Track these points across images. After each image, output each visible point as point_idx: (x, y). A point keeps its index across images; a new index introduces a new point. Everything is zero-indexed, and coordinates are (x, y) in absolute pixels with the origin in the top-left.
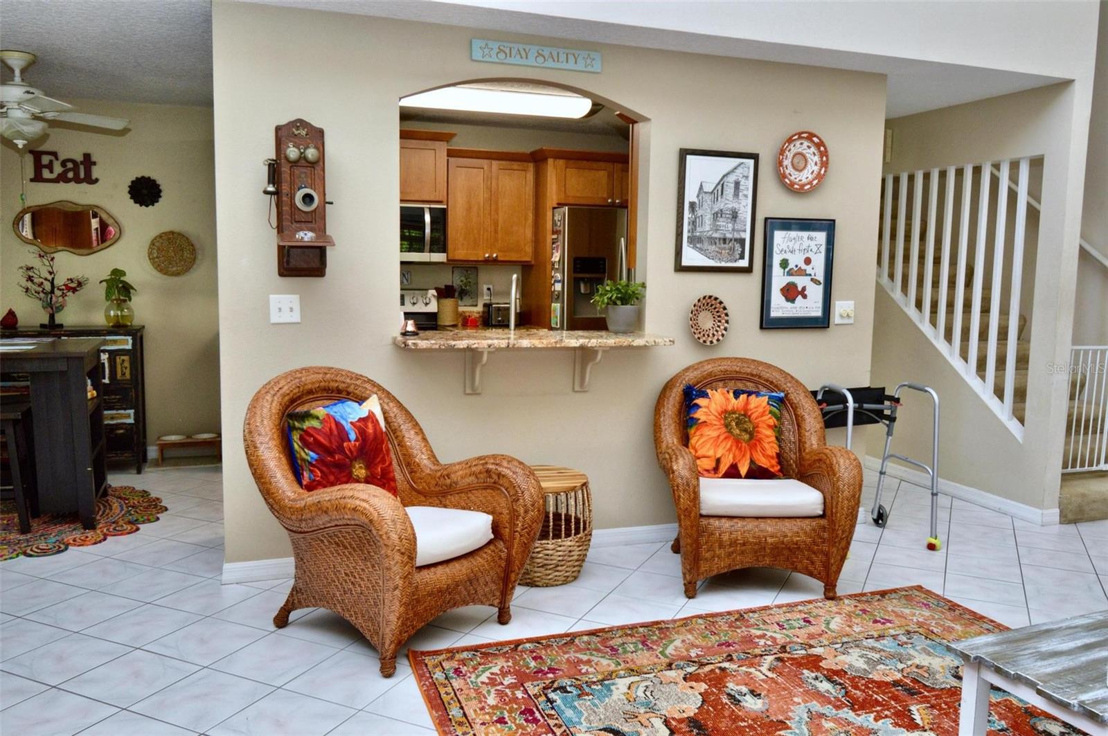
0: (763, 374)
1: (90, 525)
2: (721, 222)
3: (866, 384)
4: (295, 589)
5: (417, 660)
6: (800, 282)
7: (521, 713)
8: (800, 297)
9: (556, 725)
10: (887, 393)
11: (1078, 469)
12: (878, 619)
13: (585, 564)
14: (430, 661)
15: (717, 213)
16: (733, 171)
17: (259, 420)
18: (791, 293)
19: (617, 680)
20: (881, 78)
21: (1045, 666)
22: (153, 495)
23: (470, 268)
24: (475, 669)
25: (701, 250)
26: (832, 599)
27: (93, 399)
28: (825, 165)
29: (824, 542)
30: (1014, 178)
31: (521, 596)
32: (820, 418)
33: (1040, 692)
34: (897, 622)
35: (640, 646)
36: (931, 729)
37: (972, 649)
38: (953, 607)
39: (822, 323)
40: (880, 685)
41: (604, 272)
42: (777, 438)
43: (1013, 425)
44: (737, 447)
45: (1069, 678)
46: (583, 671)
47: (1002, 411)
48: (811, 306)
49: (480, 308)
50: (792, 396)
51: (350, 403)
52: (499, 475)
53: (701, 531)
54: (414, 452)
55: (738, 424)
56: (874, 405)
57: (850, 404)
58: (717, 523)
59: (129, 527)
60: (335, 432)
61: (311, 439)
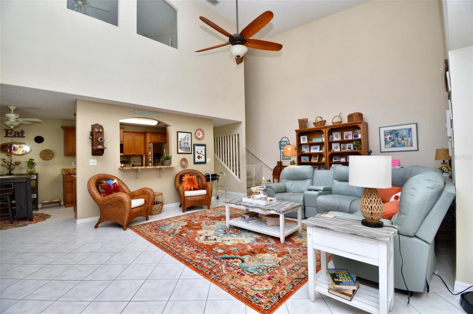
0: (195, 172)
1: (31, 220)
2: (185, 145)
3: (213, 173)
4: (99, 220)
5: (131, 228)
6: (201, 155)
7: (154, 230)
8: (200, 158)
9: (161, 230)
10: (217, 174)
12: (217, 210)
14: (133, 227)
15: (184, 143)
16: (187, 135)
17: (91, 184)
18: (199, 157)
19: (172, 223)
20: (212, 120)
22: (45, 214)
23: (129, 156)
24: (143, 226)
25: (182, 150)
26: (209, 209)
28: (203, 135)
29: (207, 199)
30: (235, 137)
31: (150, 216)
32: (205, 179)
35: (175, 219)
39: (205, 163)
40: (217, 217)
41: (161, 156)
42: (198, 183)
43: (239, 180)
44: (191, 185)
46: (165, 223)
47: (237, 177)
48: (203, 160)
50: (200, 175)
51: (110, 180)
52: (146, 191)
53: (185, 201)
54: (125, 190)
55: (191, 181)
56: (215, 177)
57: (211, 177)
58: (188, 198)
59: (43, 220)
60: (108, 186)
61: (103, 187)
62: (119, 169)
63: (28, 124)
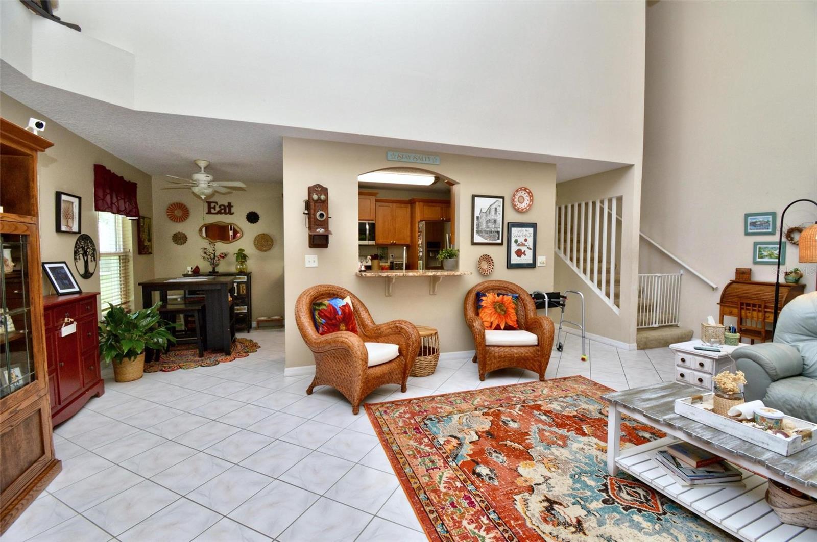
0: (509, 287)
1: (228, 354)
2: (490, 225)
3: (552, 291)
4: (315, 378)
5: (368, 408)
6: (523, 249)
7: (414, 429)
8: (523, 255)
9: (429, 434)
10: (561, 294)
11: (644, 326)
12: (564, 389)
13: (437, 368)
14: (373, 408)
15: (488, 221)
16: (494, 204)
17: (301, 306)
18: (519, 253)
19: (454, 415)
20: (554, 165)
21: (646, 405)
22: (254, 341)
23: (384, 247)
24: (393, 411)
25: (481, 236)
26: (543, 381)
27: (230, 301)
28: (532, 200)
29: (538, 357)
30: (610, 208)
31: (410, 380)
32: (534, 305)
33: (645, 416)
34: (572, 390)
35: (463, 401)
36: (592, 436)
37: (612, 398)
38: (596, 384)
39: (532, 266)
40: (568, 417)
41: (440, 248)
42: (516, 313)
43: (615, 308)
44: (500, 317)
45: (657, 409)
46: (439, 411)
47: (610, 302)
48: (527, 258)
49: (389, 264)
50: (522, 296)
51: (338, 299)
52: (401, 328)
53: (486, 352)
54: (365, 320)
55: (499, 307)
56: (556, 300)
57: (547, 299)
58: (493, 349)
59: (245, 354)
60: (333, 311)
61: (323, 314)
62: (357, 275)
63: (223, 192)
